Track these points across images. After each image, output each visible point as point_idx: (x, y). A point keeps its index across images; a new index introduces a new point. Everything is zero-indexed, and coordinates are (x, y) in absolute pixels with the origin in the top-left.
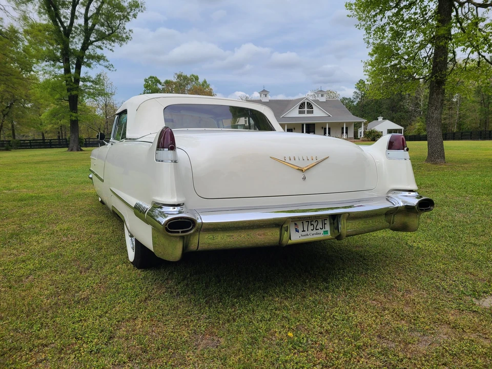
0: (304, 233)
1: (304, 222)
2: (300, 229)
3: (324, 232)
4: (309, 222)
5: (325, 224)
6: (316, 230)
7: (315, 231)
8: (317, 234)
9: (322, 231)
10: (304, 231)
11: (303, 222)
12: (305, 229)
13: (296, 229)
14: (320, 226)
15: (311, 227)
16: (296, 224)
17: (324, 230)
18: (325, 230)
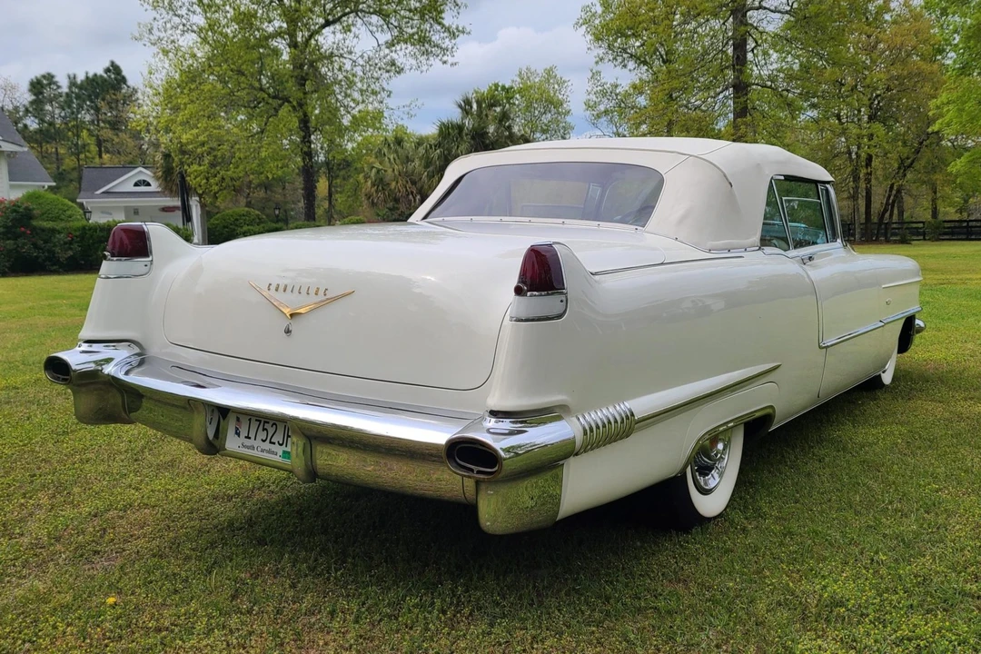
0: (248, 442)
1: (253, 419)
2: (244, 433)
3: (284, 452)
4: (260, 421)
5: (289, 436)
6: (271, 442)
7: (267, 446)
8: (270, 452)
9: (280, 450)
10: (248, 437)
11: (250, 420)
12: (252, 435)
13: (237, 429)
14: (278, 438)
15: (262, 435)
16: (238, 419)
17: (283, 448)
18: (286, 449)
